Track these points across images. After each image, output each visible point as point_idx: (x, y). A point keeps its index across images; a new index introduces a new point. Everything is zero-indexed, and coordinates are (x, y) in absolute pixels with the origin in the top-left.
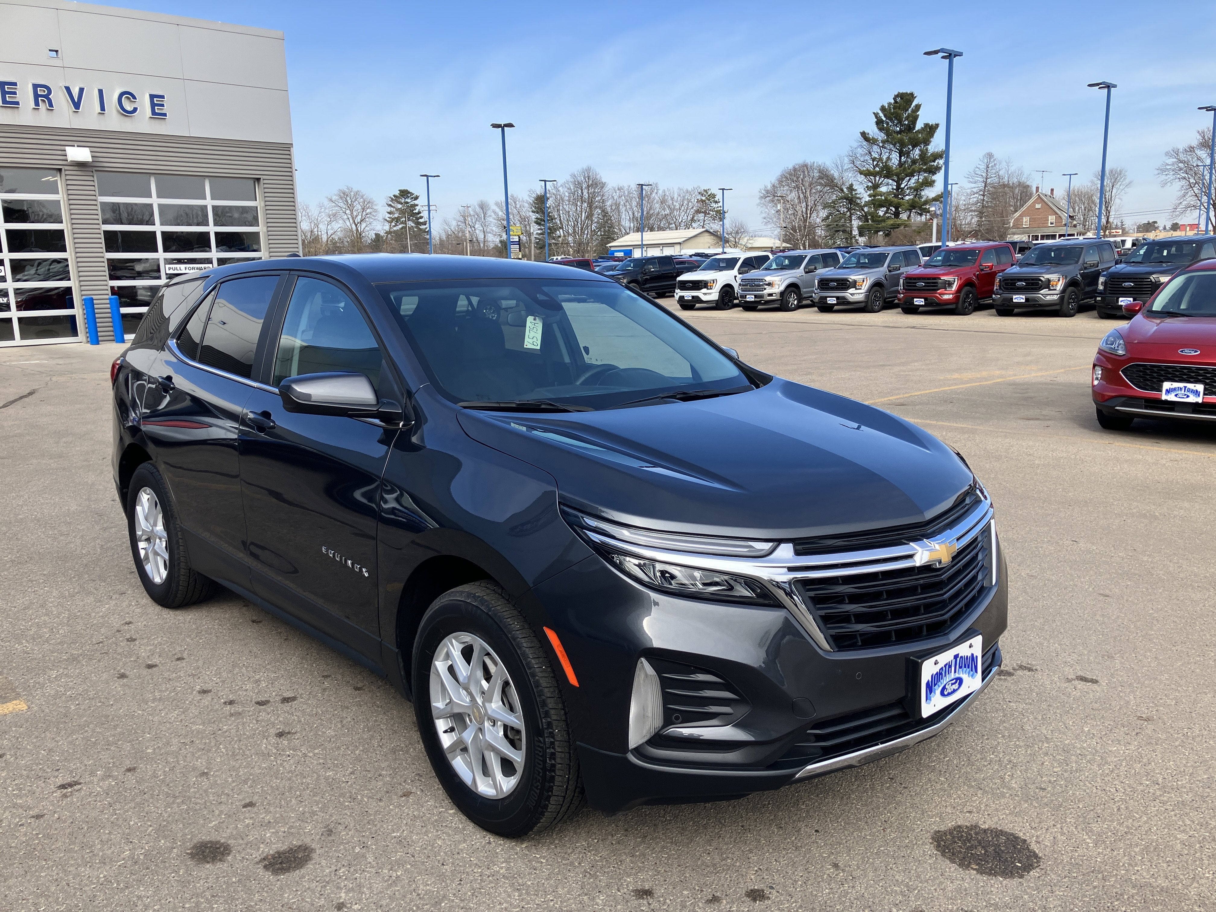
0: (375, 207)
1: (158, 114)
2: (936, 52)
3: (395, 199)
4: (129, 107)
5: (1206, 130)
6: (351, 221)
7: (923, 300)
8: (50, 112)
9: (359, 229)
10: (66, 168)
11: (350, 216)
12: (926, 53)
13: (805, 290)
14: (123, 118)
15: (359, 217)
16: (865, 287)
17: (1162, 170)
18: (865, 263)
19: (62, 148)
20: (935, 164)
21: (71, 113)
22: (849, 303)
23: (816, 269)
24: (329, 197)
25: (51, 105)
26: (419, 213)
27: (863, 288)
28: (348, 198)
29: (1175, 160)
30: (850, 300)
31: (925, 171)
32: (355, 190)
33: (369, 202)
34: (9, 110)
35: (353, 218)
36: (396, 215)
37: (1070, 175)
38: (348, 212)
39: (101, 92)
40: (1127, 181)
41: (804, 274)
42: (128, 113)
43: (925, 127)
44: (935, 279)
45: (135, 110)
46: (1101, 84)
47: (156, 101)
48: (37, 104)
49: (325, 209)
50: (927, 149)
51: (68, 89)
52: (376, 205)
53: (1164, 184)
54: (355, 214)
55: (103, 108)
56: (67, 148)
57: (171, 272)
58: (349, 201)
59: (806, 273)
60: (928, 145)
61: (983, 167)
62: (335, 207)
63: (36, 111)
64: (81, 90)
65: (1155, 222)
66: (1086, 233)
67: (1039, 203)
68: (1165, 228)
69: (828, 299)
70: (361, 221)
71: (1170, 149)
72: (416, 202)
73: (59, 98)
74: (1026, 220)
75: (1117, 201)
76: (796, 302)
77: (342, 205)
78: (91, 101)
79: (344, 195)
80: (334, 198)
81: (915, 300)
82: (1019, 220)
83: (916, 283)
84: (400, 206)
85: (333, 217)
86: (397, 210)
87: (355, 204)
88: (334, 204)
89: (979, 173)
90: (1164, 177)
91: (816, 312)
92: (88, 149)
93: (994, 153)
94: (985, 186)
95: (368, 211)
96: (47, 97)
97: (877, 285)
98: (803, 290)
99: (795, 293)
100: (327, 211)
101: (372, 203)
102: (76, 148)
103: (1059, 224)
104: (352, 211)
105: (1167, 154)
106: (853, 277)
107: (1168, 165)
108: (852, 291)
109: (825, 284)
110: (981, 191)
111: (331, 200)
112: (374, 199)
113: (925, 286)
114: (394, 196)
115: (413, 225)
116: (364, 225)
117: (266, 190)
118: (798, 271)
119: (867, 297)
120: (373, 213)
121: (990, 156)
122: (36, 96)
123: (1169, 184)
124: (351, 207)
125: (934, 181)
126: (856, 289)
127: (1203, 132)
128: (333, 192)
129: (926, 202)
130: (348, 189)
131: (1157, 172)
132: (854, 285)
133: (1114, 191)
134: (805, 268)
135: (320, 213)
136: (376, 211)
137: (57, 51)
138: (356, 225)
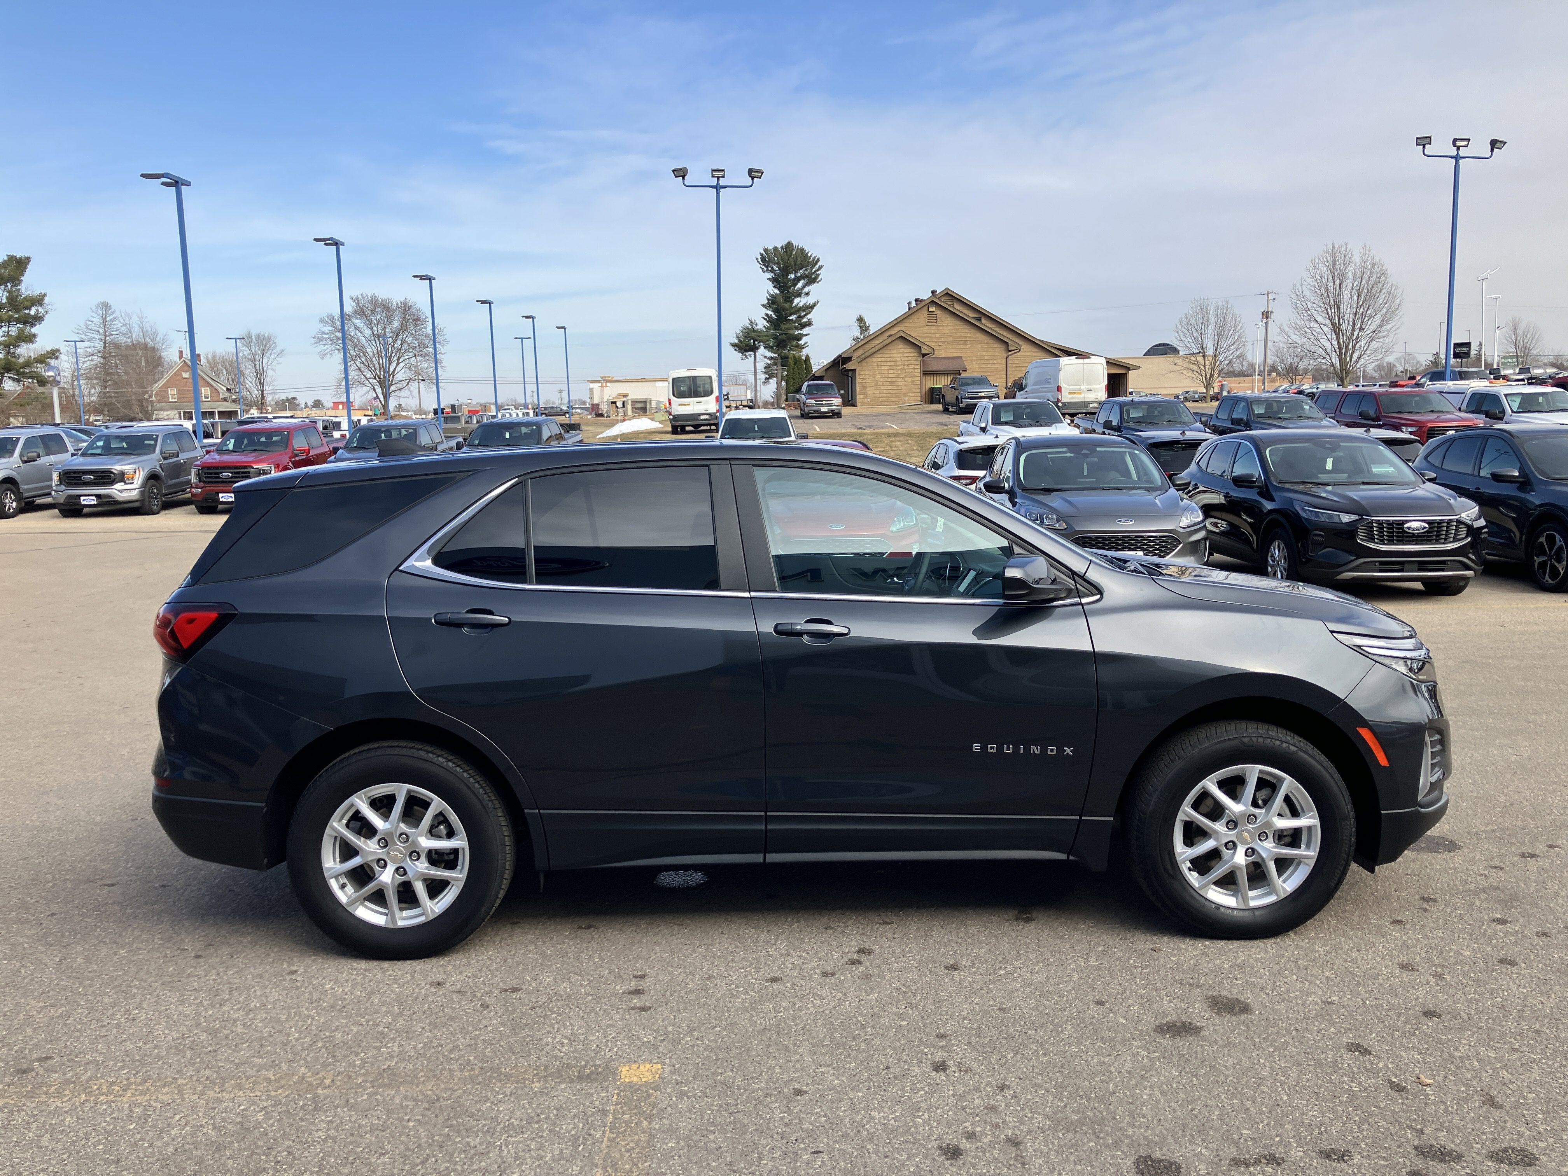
2: (157, 176)
5: (360, 297)
7: (232, 495)
12: (143, 176)
13: (25, 487)
16: (139, 479)
17: (319, 339)
18: (123, 448)
20: (32, 313)
22: (117, 502)
23: (39, 456)
27: (135, 482)
29: (331, 328)
30: (119, 499)
31: (18, 321)
37: (236, 339)
40: (278, 349)
41: (21, 464)
43: (9, 260)
44: (245, 467)
46: (329, 239)
50: (18, 291)
53: (323, 356)
59: (25, 462)
60: (18, 285)
61: (98, 320)
65: (295, 399)
66: (249, 410)
67: (186, 372)
68: (306, 406)
69: (82, 498)
71: (324, 315)
74: (172, 392)
75: (270, 372)
76: (14, 505)
81: (221, 495)
82: (164, 391)
83: (218, 473)
89: (94, 328)
90: (321, 347)
91: (56, 517)
93: (110, 302)
94: (105, 347)
97: (153, 477)
98: (23, 487)
99: (12, 492)
103: (215, 398)
105: (322, 320)
106: (117, 468)
107: (324, 333)
108: (119, 486)
109: (71, 477)
110: (100, 352)
113: (232, 477)
118: (11, 459)
119: (142, 493)
121: (106, 306)
123: (328, 355)
125: (34, 336)
126: (126, 484)
127: (357, 299)
129: (28, 364)
131: (313, 341)
132: (121, 477)
133: (265, 361)
134: (21, 455)
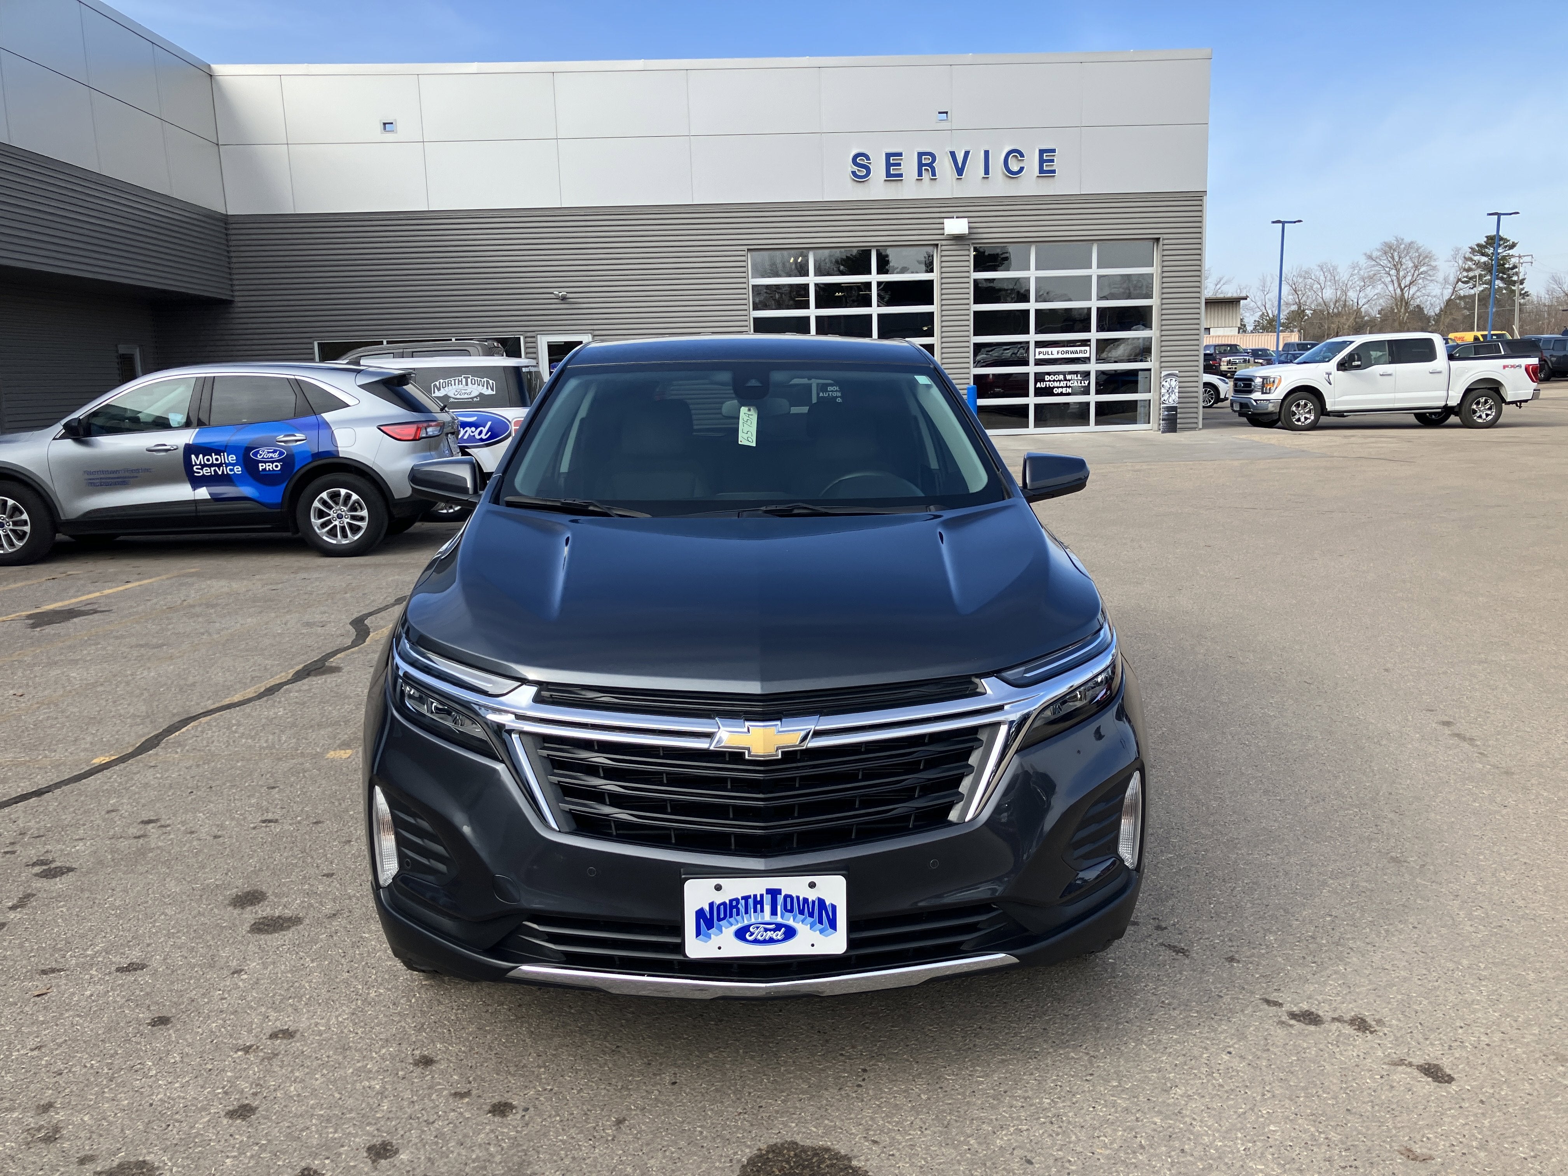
0: (1433, 264)
1: (1046, 171)
3: (1480, 249)
4: (1014, 166)
6: (1396, 285)
8: (933, 182)
9: (1406, 295)
10: (944, 242)
11: (1395, 278)
14: (1008, 180)
15: (1409, 279)
19: (941, 221)
21: (954, 180)
24: (1368, 253)
25: (934, 174)
26: (1515, 267)
28: (1396, 254)
32: (1407, 240)
33: (1426, 257)
34: (894, 184)
35: (1398, 279)
36: (1477, 273)
38: (1393, 272)
39: (987, 153)
42: (1013, 175)
45: (1022, 169)
47: (1046, 156)
48: (920, 174)
49: (1360, 269)
51: (953, 154)
52: (1435, 260)
54: (1402, 273)
55: (987, 172)
56: (946, 220)
57: (1042, 356)
58: (1397, 259)
62: (1374, 266)
63: (919, 182)
64: (967, 153)
70: (1411, 283)
72: (1511, 252)
73: (944, 166)
77: (1384, 262)
78: (975, 166)
79: (1389, 249)
80: (1375, 254)
84: (1484, 259)
85: (1371, 280)
86: (1478, 264)
87: (1404, 260)
88: (1374, 263)
92: (966, 219)
95: (1423, 269)
96: (930, 165)
100: (1362, 272)
101: (1430, 258)
102: (955, 220)
104: (1398, 271)
111: (1370, 257)
112: (1433, 252)
114: (1478, 245)
115: (1501, 285)
116: (1413, 289)
117: (1166, 253)
120: (1430, 272)
122: (920, 165)
124: (1397, 267)
128: (1374, 245)
130: (1397, 241)
135: (1352, 275)
136: (1434, 268)
137: (946, 113)
138: (1402, 290)
